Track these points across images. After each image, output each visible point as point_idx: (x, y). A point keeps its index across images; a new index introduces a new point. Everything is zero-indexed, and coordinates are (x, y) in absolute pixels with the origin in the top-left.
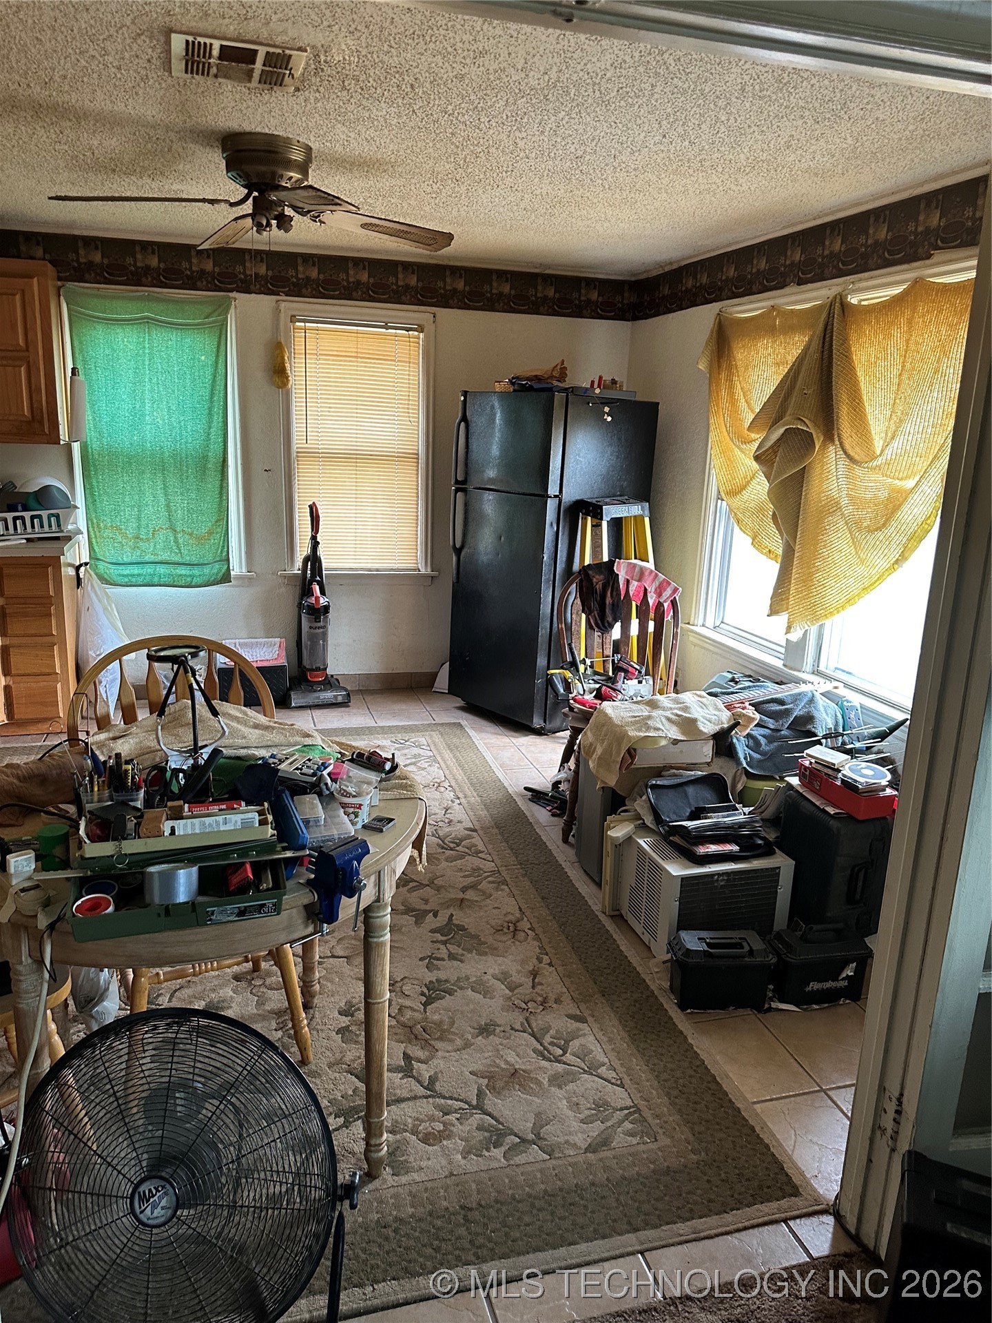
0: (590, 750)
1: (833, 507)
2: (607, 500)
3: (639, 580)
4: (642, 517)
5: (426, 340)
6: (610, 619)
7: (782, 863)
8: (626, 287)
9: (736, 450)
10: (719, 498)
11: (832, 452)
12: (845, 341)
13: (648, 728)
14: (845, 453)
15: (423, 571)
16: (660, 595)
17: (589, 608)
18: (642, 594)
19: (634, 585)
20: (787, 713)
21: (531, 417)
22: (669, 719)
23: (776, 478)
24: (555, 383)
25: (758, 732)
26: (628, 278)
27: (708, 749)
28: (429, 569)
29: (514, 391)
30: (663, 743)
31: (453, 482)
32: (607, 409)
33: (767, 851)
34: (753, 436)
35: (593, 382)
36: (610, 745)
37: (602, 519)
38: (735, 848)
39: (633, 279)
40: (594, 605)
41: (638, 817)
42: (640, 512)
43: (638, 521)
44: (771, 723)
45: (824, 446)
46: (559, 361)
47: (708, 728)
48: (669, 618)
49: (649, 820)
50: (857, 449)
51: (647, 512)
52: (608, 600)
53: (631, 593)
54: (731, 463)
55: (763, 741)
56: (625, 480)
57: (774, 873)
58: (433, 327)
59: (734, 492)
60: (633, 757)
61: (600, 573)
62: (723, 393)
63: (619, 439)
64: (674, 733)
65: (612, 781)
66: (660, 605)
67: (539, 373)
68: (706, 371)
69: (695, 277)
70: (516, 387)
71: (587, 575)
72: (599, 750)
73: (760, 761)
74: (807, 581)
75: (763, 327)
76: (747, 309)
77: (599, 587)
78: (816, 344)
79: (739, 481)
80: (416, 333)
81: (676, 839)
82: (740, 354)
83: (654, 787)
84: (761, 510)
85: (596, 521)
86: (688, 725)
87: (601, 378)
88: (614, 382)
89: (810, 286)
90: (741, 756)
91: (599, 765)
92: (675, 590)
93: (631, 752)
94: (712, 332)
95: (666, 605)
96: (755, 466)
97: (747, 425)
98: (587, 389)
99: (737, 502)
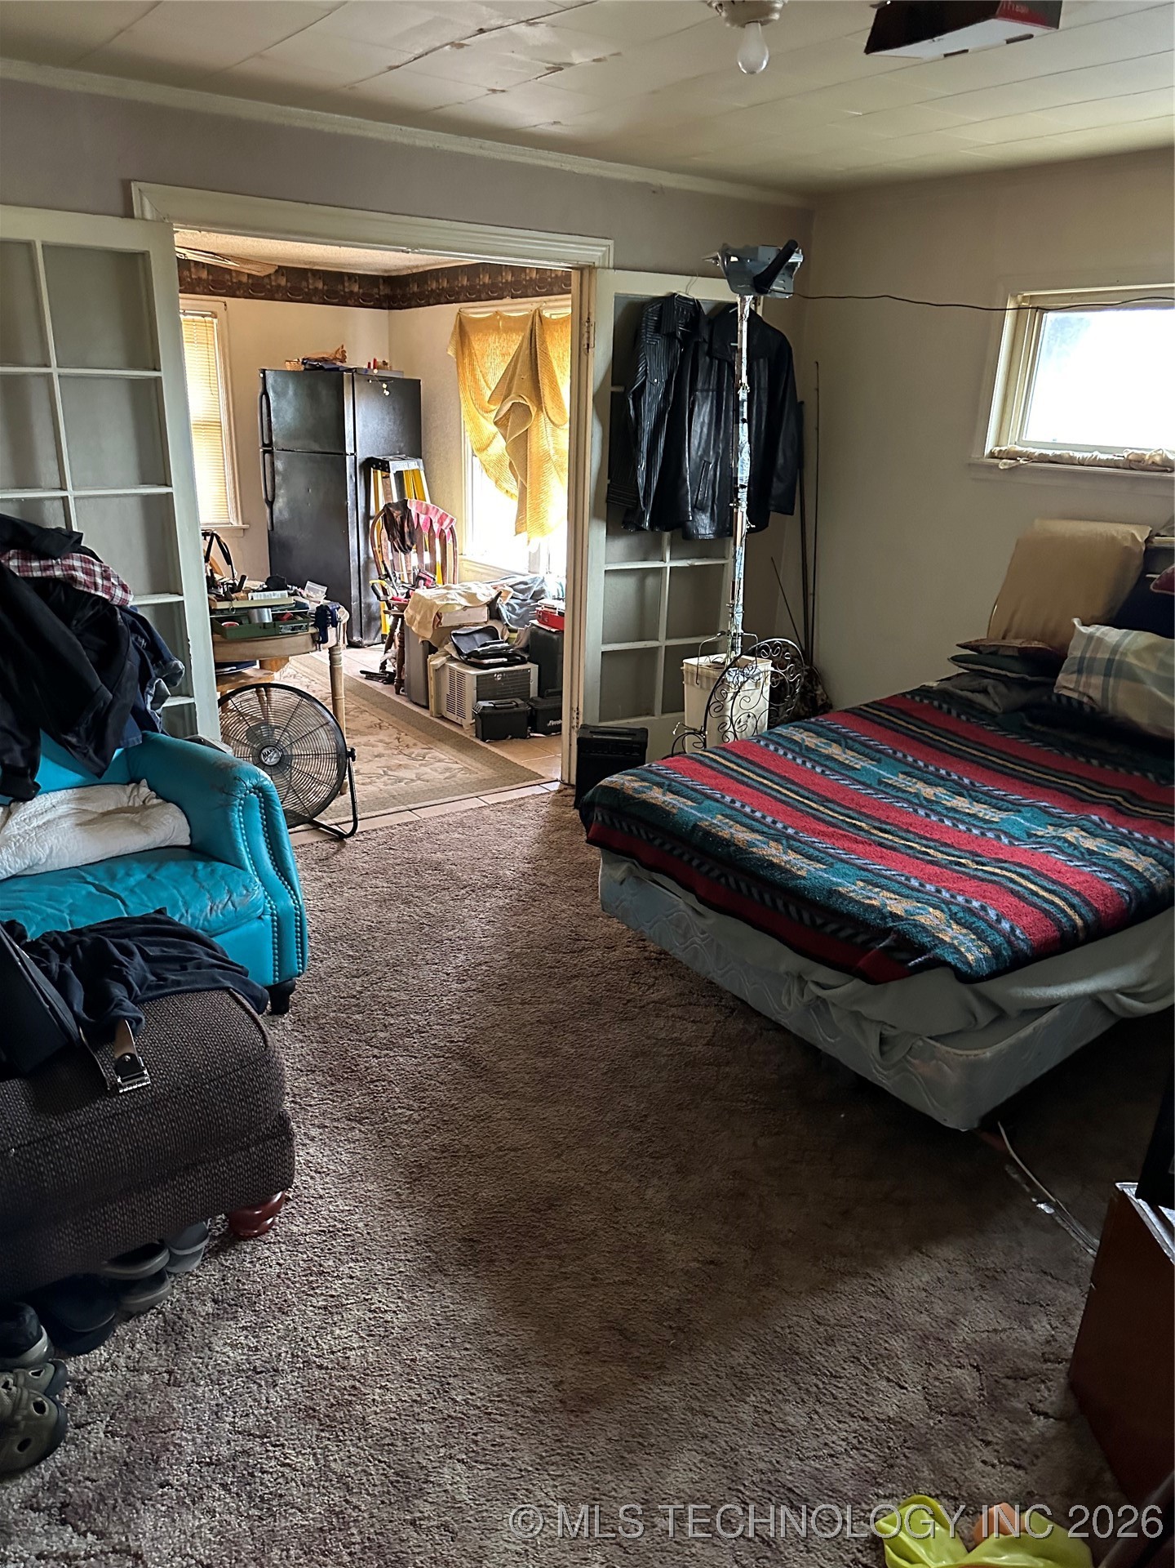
0: (412, 619)
1: (546, 457)
2: (391, 457)
3: (426, 514)
4: (419, 470)
5: (220, 324)
6: (409, 543)
7: (533, 669)
8: (381, 281)
9: (481, 417)
10: (473, 455)
11: (543, 416)
12: (544, 342)
13: (448, 599)
14: (552, 421)
15: (235, 524)
16: (442, 524)
17: (393, 536)
18: (429, 525)
19: (422, 517)
20: (530, 588)
21: (325, 393)
22: (459, 594)
23: (511, 435)
24: (339, 364)
25: (513, 602)
26: (382, 274)
27: (485, 612)
28: (240, 523)
29: (305, 369)
30: (458, 608)
31: (260, 445)
32: (385, 386)
33: (523, 662)
34: (493, 407)
35: (369, 364)
36: (425, 613)
37: (389, 472)
38: (505, 660)
39: (386, 274)
40: (396, 534)
41: (447, 653)
42: (417, 467)
43: (416, 474)
44: (521, 596)
45: (537, 414)
46: (340, 346)
47: (486, 599)
48: (449, 542)
49: (454, 654)
50: (557, 417)
51: (422, 467)
52: (406, 529)
53: (421, 523)
54: (477, 428)
55: (517, 607)
56: (402, 442)
57: (526, 673)
58: (225, 313)
59: (482, 449)
60: (440, 618)
61: (398, 509)
62: (468, 374)
63: (394, 409)
64: (464, 602)
65: (428, 636)
66: (442, 531)
67: (325, 356)
68: (453, 356)
69: (438, 281)
70: (307, 367)
71: (388, 510)
72: (418, 618)
73: (516, 620)
74: (536, 507)
75: (490, 325)
76: (478, 311)
77: (398, 520)
78: (526, 344)
79: (485, 441)
80: (210, 319)
81: (472, 660)
82: (477, 344)
83: (455, 635)
84: (499, 461)
85: (385, 474)
86: (471, 597)
87: (375, 360)
88: (385, 363)
89: (520, 300)
90: (504, 615)
91: (419, 627)
92: (452, 520)
93: (439, 615)
94: (455, 327)
95: (446, 531)
96: (495, 429)
97: (487, 399)
98: (366, 370)
99: (483, 456)
